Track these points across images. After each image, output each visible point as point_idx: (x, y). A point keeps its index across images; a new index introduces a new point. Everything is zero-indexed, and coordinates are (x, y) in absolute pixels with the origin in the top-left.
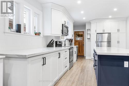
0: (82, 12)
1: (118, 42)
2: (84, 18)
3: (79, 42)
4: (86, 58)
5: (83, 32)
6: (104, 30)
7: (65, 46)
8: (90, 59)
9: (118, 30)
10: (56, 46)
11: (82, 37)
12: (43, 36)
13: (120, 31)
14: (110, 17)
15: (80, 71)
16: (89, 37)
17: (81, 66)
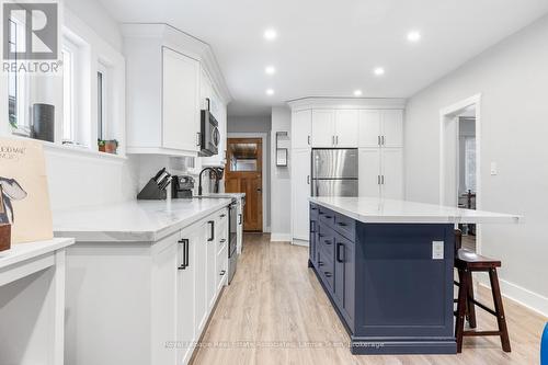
0: (270, 70)
1: (381, 180)
2: (270, 92)
3: (242, 179)
4: (272, 240)
5: (259, 141)
6: (335, 139)
7: (200, 193)
8: (285, 243)
9: (381, 140)
10: (175, 196)
11: (254, 161)
12: (127, 155)
13: (387, 144)
14: (358, 93)
15: (268, 286)
16: (282, 162)
17: (265, 268)
